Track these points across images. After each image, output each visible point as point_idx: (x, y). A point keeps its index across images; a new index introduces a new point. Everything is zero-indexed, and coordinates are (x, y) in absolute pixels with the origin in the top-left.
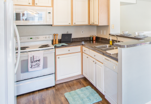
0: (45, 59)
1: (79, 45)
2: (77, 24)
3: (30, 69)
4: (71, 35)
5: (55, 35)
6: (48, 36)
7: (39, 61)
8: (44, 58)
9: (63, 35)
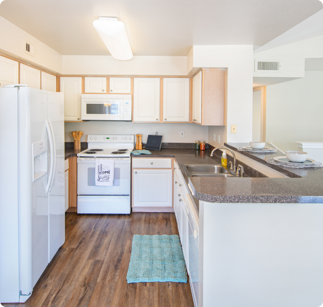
0: (117, 171)
1: (170, 157)
2: (169, 120)
3: (97, 183)
4: (161, 137)
5: (138, 136)
6: (128, 136)
7: (108, 172)
8: (115, 169)
9: (150, 137)
